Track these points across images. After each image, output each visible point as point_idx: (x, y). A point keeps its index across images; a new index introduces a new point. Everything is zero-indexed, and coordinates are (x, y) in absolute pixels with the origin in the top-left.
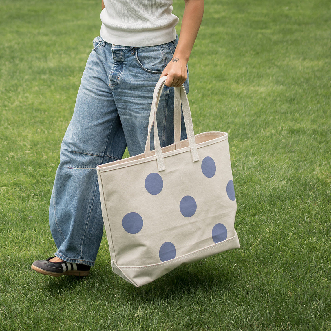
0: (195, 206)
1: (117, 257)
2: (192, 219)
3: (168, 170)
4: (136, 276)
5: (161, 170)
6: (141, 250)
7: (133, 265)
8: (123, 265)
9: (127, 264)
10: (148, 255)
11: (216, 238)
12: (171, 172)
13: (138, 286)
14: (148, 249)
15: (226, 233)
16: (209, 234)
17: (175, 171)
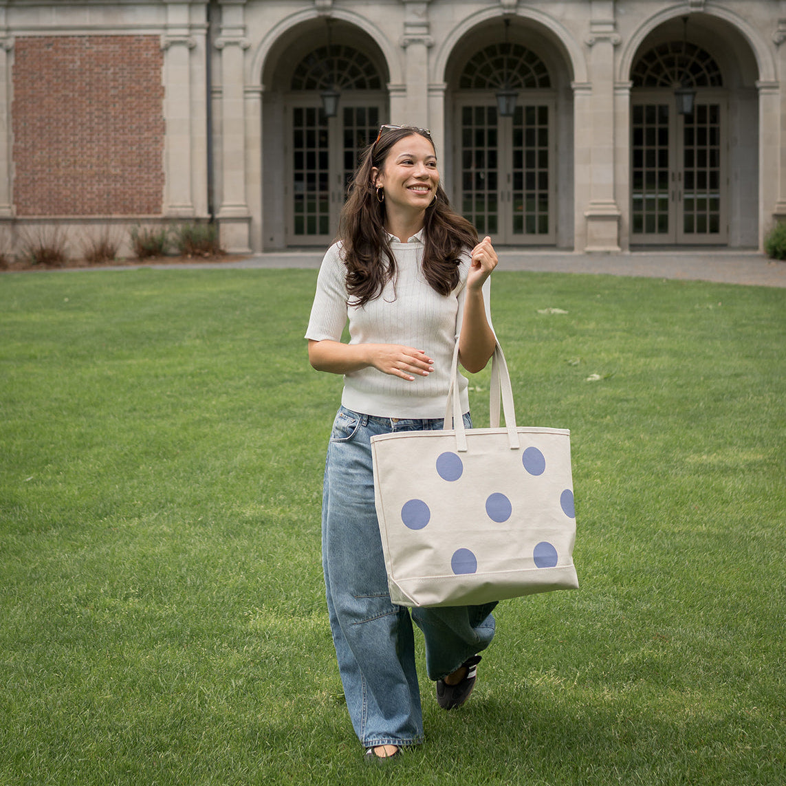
0: (510, 508)
1: (394, 567)
2: (504, 526)
3: (471, 453)
4: (417, 592)
5: (461, 450)
6: (426, 554)
7: (414, 575)
8: (401, 577)
9: (407, 576)
10: (435, 561)
11: (540, 561)
12: (476, 456)
13: (418, 605)
14: (435, 553)
15: (555, 557)
16: (529, 553)
17: (481, 455)
